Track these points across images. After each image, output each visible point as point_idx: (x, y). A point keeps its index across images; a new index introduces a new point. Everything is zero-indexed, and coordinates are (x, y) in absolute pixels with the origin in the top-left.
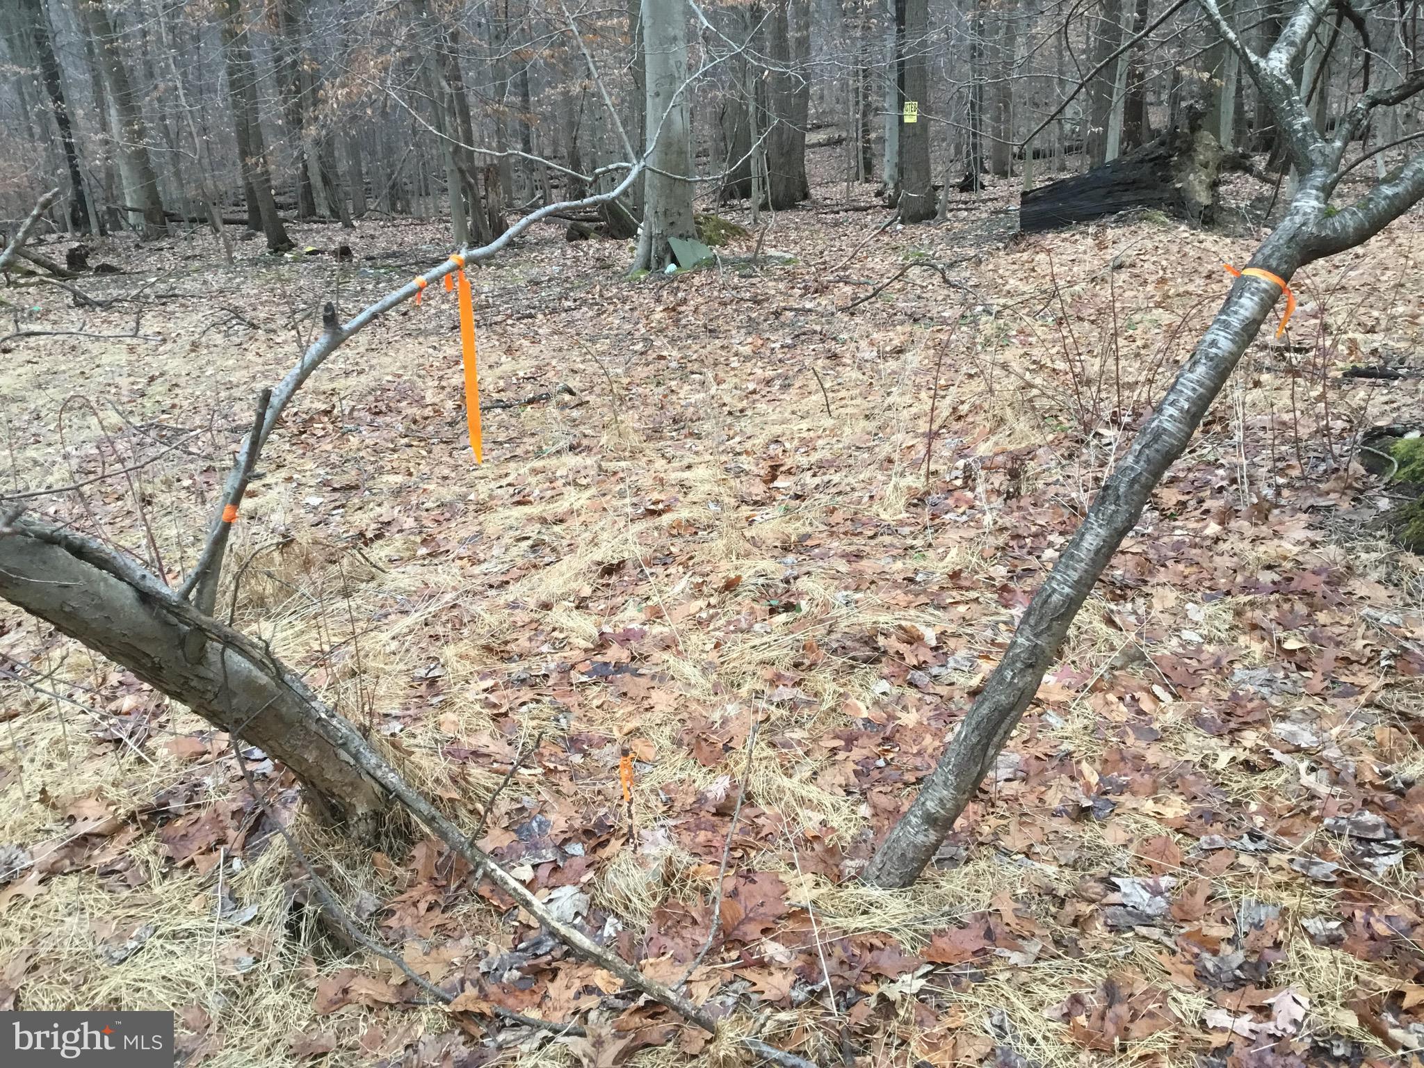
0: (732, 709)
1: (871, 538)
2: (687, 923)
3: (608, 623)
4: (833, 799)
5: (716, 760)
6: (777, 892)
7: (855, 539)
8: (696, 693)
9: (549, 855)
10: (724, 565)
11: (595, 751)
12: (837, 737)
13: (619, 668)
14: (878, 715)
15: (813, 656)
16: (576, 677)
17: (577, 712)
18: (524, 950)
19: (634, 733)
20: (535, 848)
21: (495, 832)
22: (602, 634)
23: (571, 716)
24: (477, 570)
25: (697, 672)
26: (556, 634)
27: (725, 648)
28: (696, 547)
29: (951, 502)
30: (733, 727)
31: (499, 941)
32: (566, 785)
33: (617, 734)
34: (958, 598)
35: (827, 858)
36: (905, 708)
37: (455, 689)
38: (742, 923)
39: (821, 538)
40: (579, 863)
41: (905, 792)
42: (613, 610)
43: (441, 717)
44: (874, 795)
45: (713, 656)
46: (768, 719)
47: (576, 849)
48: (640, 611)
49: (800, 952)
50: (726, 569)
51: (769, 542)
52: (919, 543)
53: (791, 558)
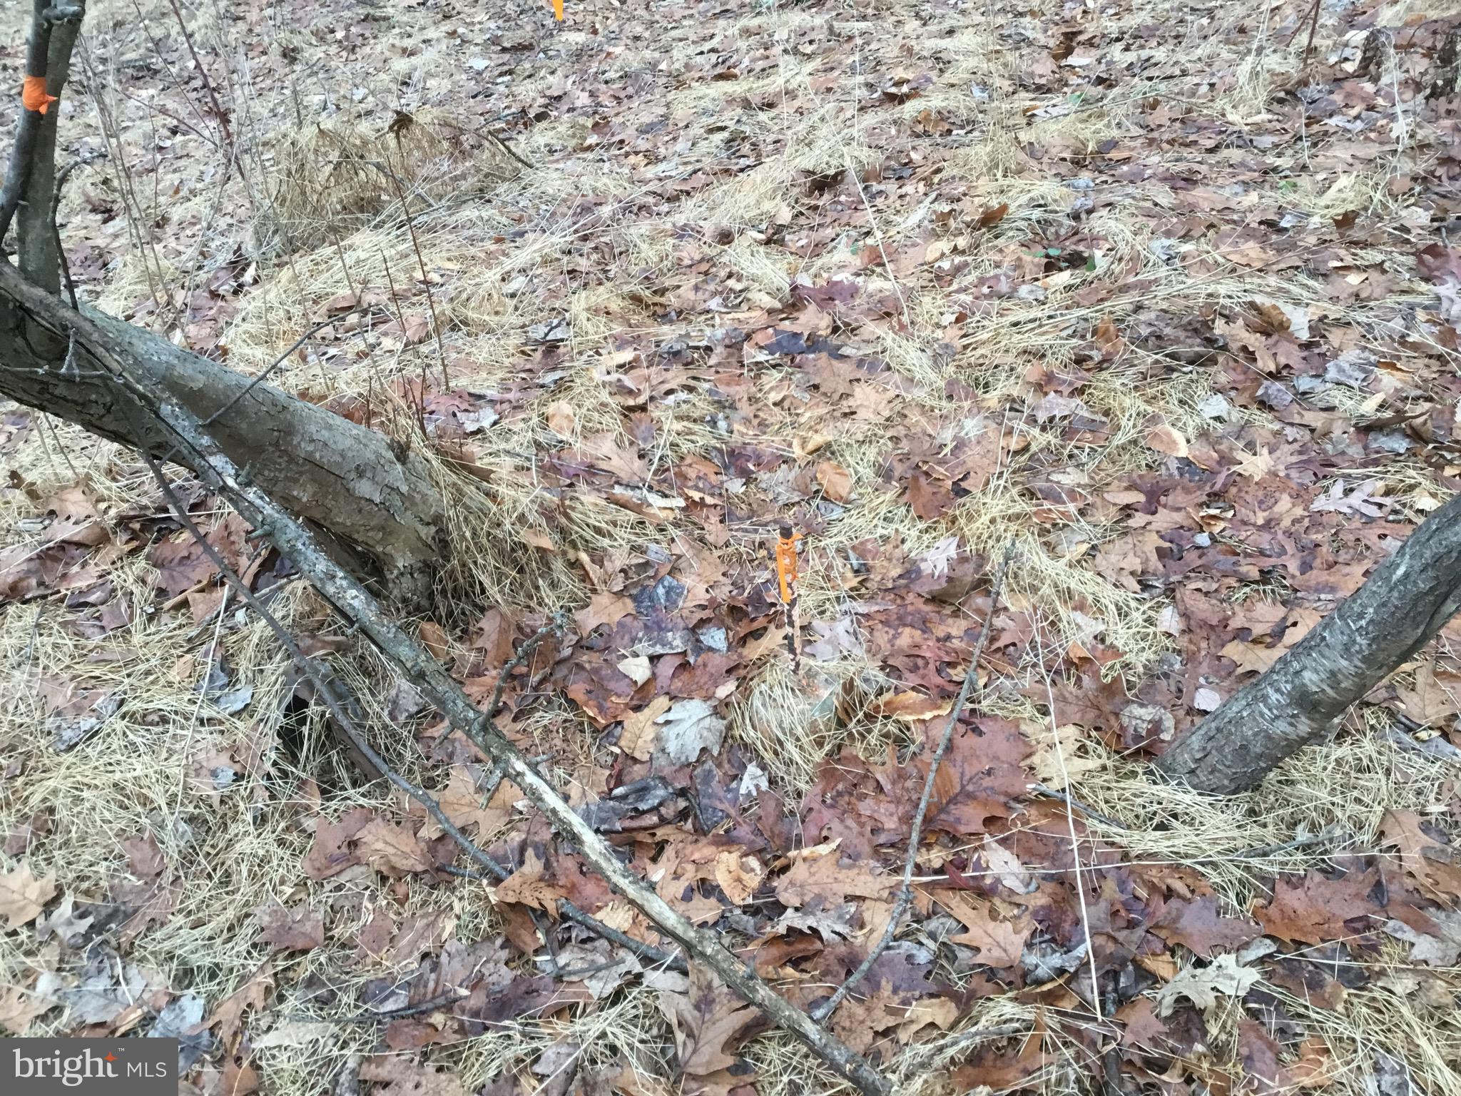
0: (972, 427)
1: (1211, 151)
2: (868, 789)
3: (807, 269)
4: (1119, 595)
5: (939, 509)
6: (1014, 755)
7: (1185, 152)
8: (920, 394)
9: (677, 641)
10: (984, 185)
11: (763, 476)
12: (1132, 487)
13: (814, 344)
14: (1204, 454)
15: (1107, 347)
16: (752, 354)
17: (746, 409)
18: (623, 798)
19: (824, 451)
20: (656, 629)
21: (603, 599)
22: (794, 289)
23: (737, 416)
24: (651, 172)
25: (926, 360)
26: (731, 283)
27: (972, 321)
28: (947, 154)
29: (1338, 98)
30: (972, 456)
31: (589, 782)
32: (714, 530)
33: (797, 452)
34: (1349, 261)
35: (1102, 700)
36: (1251, 447)
37: (580, 362)
38: (953, 800)
39: (1133, 146)
40: (718, 662)
41: (1239, 595)
42: (818, 249)
43: (551, 409)
44: (1187, 593)
45: (952, 335)
46: (1026, 449)
47: (716, 638)
48: (854, 253)
49: (1045, 878)
50: (985, 194)
51: (1054, 151)
52: (1285, 162)
53: (1085, 178)
